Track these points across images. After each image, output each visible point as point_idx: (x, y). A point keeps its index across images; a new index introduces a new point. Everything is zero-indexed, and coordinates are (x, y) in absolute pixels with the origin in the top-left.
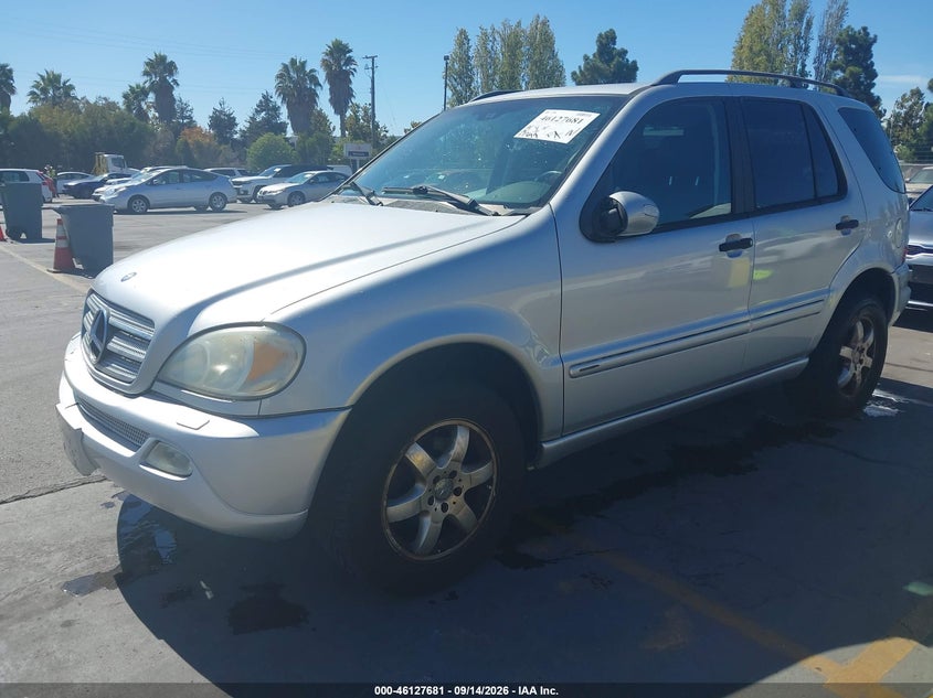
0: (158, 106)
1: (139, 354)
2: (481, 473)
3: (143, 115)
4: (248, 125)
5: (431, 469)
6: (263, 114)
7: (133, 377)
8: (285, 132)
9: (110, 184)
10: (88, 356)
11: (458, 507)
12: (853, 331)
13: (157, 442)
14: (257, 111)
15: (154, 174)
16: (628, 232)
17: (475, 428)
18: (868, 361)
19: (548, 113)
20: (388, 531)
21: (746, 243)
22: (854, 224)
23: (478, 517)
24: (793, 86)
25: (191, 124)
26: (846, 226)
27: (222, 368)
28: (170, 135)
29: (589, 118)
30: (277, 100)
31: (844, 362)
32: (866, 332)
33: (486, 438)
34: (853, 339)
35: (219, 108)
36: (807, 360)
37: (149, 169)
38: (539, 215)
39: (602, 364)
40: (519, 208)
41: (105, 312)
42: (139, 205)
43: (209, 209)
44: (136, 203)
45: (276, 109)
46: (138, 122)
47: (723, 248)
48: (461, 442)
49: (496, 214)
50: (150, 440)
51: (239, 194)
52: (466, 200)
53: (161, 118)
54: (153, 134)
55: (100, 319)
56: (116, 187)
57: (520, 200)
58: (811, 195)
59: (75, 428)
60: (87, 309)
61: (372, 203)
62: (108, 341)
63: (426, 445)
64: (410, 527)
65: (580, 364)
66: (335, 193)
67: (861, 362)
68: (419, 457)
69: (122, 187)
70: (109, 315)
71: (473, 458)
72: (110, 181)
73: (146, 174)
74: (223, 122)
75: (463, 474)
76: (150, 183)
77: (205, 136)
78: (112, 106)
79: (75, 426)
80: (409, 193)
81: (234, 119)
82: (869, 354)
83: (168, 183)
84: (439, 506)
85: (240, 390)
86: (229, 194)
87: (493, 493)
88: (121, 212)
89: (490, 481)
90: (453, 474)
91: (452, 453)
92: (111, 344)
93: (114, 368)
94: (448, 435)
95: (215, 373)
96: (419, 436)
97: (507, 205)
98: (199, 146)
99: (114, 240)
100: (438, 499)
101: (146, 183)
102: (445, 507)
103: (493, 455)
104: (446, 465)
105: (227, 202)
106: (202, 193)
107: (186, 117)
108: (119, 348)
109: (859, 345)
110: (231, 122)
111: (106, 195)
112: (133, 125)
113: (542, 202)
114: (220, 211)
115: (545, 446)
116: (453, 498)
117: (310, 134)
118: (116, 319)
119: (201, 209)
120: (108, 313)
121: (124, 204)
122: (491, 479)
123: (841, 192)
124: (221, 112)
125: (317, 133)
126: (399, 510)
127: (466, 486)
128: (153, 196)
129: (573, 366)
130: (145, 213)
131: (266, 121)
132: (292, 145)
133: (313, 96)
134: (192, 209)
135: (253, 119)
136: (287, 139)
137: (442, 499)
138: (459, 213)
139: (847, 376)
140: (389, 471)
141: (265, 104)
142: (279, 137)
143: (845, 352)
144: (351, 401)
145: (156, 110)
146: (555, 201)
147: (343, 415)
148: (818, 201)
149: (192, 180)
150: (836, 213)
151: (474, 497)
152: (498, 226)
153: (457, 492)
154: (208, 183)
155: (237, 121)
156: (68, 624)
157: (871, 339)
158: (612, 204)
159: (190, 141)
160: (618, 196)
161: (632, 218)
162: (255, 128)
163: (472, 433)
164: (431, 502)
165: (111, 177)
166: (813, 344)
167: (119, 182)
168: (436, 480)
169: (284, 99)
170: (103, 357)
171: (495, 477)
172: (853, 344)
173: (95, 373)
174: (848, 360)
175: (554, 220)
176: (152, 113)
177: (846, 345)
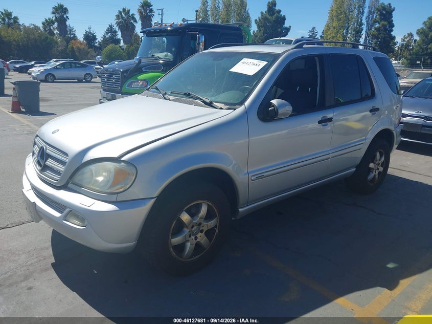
0: (59, 28)
1: (61, 168)
2: (212, 223)
3: (52, 33)
4: (102, 39)
5: (191, 222)
6: (109, 34)
7: (58, 178)
8: (120, 43)
9: (36, 67)
10: (36, 166)
11: (202, 238)
12: (375, 156)
13: (71, 211)
14: (106, 33)
15: (58, 63)
16: (279, 117)
17: (210, 204)
18: (381, 169)
19: (245, 60)
20: (172, 249)
21: (330, 120)
22: (377, 109)
23: (210, 242)
24: (354, 47)
25: (75, 38)
26: (374, 110)
27: (100, 179)
28: (65, 43)
29: (263, 64)
30: (116, 28)
31: (370, 170)
32: (381, 156)
33: (215, 209)
34: (375, 160)
35: (88, 31)
36: (355, 169)
37: (55, 60)
38: (240, 110)
39: (265, 174)
40: (232, 106)
41: (45, 148)
42: (50, 78)
43: (84, 80)
44: (49, 77)
45: (116, 32)
46: (49, 37)
47: (320, 122)
48: (204, 210)
49: (221, 109)
50: (67, 210)
51: (98, 73)
52: (208, 101)
53: (60, 34)
54: (57, 43)
55: (42, 150)
56: (40, 69)
57: (232, 101)
58: (360, 98)
59: (32, 202)
60: (35, 144)
61: (165, 99)
62: (46, 161)
63: (188, 212)
64: (181, 248)
65: (256, 175)
66: (147, 90)
67: (378, 169)
68: (185, 217)
69: (42, 69)
70: (46, 149)
71: (209, 217)
72: (35, 65)
73: (53, 63)
74: (90, 38)
75: (204, 224)
76: (56, 68)
77: (81, 44)
78: (36, 28)
79: (32, 201)
80: (182, 94)
81: (96, 36)
82: (382, 166)
83: (64, 68)
84: (193, 238)
85: (108, 190)
86: (94, 74)
87: (217, 231)
88: (42, 81)
89: (216, 226)
90: (200, 224)
91: (200, 215)
92: (47, 162)
93: (48, 173)
94: (198, 207)
95: (97, 181)
96: (185, 208)
97: (226, 104)
98: (79, 49)
99: (40, 96)
100: (194, 235)
101: (54, 68)
102: (196, 238)
103: (217, 215)
104: (197, 220)
105: (92, 78)
106: (81, 73)
107: (72, 34)
108: (52, 165)
109: (377, 162)
110: (94, 38)
111: (35, 73)
112: (47, 38)
113: (241, 103)
114: (90, 82)
115: (240, 210)
116: (200, 234)
117: (132, 45)
118: (49, 151)
119: (80, 81)
120: (46, 148)
121: (43, 77)
122: (216, 225)
123: (372, 95)
124: (89, 32)
125: (135, 45)
126: (176, 240)
127: (205, 229)
128: (57, 74)
129: (253, 176)
130: (53, 82)
131: (111, 38)
132: (123, 49)
133: (134, 27)
134: (76, 81)
135: (104, 36)
136: (120, 47)
137: (195, 235)
138: (205, 107)
139: (371, 176)
140: (172, 224)
141: (110, 29)
142: (117, 46)
143: (371, 165)
144: (156, 194)
145: (58, 30)
146: (247, 103)
147: (153, 201)
148: (363, 99)
149: (76, 67)
150: (370, 104)
151: (209, 233)
152: (222, 115)
153: (202, 231)
154: (84, 68)
155: (97, 37)
156: (30, 288)
157: (383, 159)
158: (271, 105)
159: (74, 47)
160: (274, 102)
161: (280, 111)
162: (106, 41)
163: (209, 206)
164: (190, 236)
165: (36, 63)
166: (358, 162)
167: (40, 66)
168: (192, 227)
169: (119, 28)
170: (44, 168)
171: (218, 225)
172: (375, 162)
173: (39, 175)
174: (373, 169)
175: (246, 112)
176: (56, 32)
177: (373, 162)
